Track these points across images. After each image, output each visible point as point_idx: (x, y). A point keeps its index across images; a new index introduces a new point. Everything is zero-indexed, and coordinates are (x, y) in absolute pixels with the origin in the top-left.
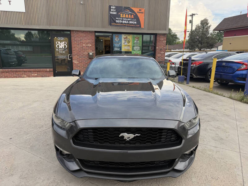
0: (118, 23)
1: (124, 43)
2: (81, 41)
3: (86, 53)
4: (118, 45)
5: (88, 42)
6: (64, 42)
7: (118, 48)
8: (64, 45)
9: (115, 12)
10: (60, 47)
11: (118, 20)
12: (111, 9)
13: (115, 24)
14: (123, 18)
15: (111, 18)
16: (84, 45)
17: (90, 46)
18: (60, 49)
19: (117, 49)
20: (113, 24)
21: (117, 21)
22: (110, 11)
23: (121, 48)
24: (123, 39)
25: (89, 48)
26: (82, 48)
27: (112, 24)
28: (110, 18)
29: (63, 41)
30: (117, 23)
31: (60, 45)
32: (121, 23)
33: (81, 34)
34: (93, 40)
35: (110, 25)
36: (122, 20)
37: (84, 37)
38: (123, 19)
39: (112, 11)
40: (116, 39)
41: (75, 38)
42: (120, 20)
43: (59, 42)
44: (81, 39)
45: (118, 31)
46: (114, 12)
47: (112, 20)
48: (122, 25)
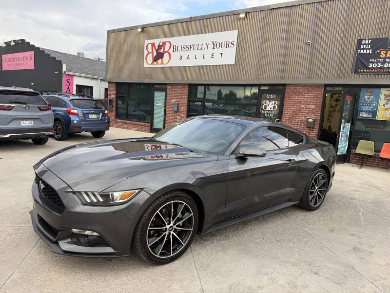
0: (372, 68)
1: (384, 105)
2: (298, 99)
3: (304, 119)
4: (370, 109)
5: (310, 102)
6: (274, 102)
7: (369, 113)
8: (273, 105)
9: (368, 49)
10: (268, 108)
11: (373, 63)
12: (362, 46)
13: (365, 70)
14: (385, 58)
15: (359, 62)
16: (302, 106)
17: (312, 109)
18: (266, 110)
19: (366, 116)
20: (362, 71)
21: (371, 65)
22: (360, 48)
23: (374, 113)
24: (382, 97)
25: (311, 111)
26: (299, 110)
27: (359, 70)
28: (357, 62)
29: (273, 99)
30: (369, 69)
31: (268, 105)
32: (380, 68)
33: (301, 89)
34: (319, 98)
35: (356, 72)
36: (383, 63)
37: (305, 93)
38: (385, 60)
39: (363, 49)
40: (366, 97)
41: (290, 95)
42: (377, 63)
43: (267, 102)
44: (300, 97)
45: (371, 83)
46: (366, 49)
47: (361, 63)
48: (382, 71)
